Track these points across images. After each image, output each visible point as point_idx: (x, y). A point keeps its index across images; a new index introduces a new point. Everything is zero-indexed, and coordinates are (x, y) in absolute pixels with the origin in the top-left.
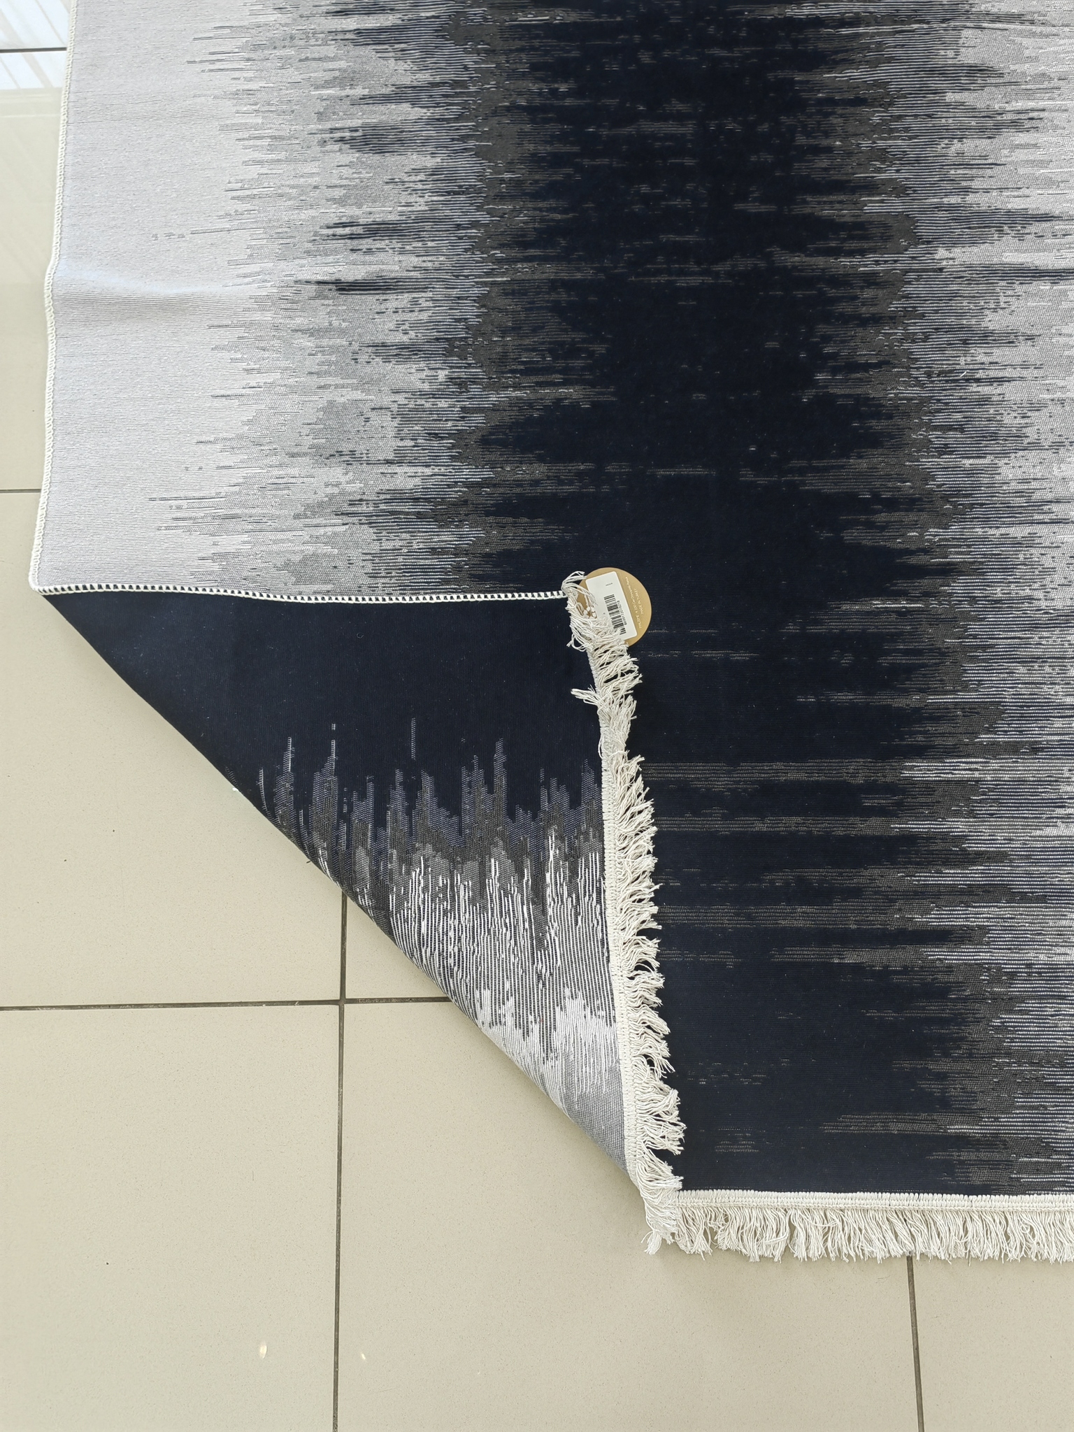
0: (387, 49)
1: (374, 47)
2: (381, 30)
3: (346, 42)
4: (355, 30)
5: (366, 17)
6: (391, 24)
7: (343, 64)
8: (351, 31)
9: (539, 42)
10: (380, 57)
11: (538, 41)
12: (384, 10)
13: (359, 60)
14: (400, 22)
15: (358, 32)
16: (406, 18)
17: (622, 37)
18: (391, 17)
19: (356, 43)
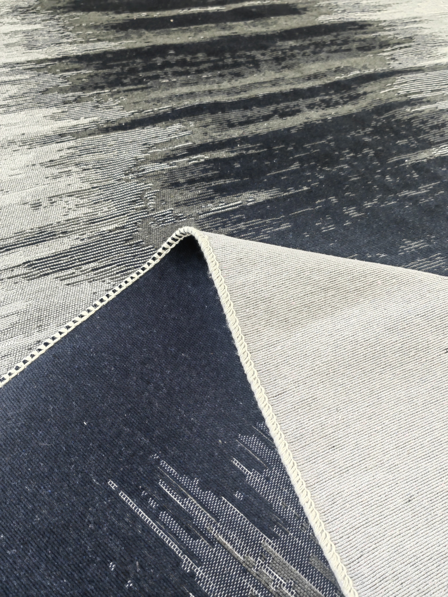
0: (73, 273)
1: (56, 275)
2: (57, 256)
3: (17, 279)
4: (24, 263)
5: (34, 247)
6: (69, 247)
7: (20, 305)
8: (19, 266)
9: (244, 225)
10: (68, 285)
11: (242, 223)
12: (55, 235)
13: (42, 295)
14: (79, 242)
15: (29, 264)
16: (85, 236)
17: (319, 201)
18: (66, 240)
19: (29, 277)
